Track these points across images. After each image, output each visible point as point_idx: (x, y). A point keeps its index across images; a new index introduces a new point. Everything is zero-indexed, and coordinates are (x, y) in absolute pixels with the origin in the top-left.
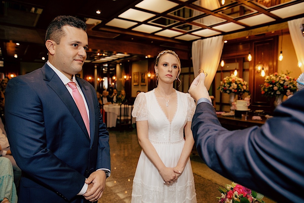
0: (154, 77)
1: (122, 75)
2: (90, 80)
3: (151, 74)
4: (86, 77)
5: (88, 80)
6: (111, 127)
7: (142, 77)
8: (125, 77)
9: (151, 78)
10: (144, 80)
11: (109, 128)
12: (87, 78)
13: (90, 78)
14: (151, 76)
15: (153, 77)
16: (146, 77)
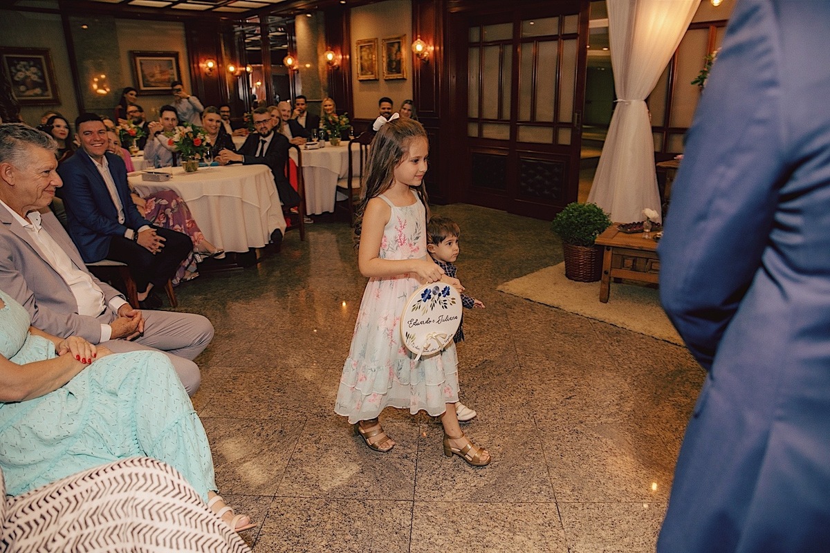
0: (435, 50)
1: (319, 50)
2: (210, 69)
3: (422, 42)
4: (198, 63)
5: (207, 70)
6: (318, 212)
7: (389, 56)
8: (330, 56)
9: (426, 54)
10: (399, 62)
11: (313, 216)
12: (201, 65)
13: (211, 64)
14: (424, 48)
15: (431, 53)
16: (405, 53)
